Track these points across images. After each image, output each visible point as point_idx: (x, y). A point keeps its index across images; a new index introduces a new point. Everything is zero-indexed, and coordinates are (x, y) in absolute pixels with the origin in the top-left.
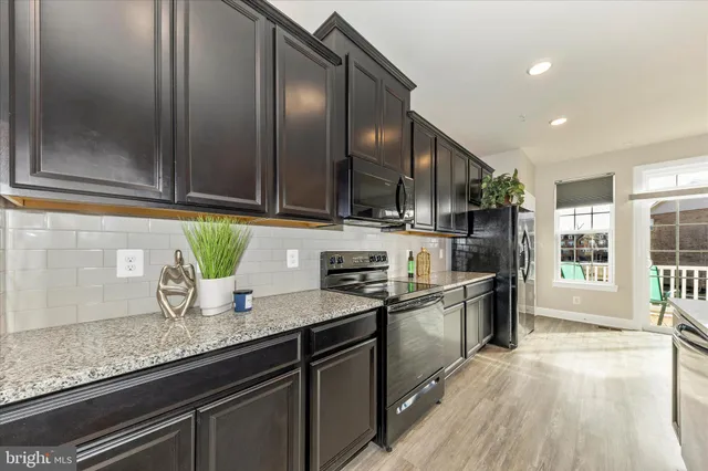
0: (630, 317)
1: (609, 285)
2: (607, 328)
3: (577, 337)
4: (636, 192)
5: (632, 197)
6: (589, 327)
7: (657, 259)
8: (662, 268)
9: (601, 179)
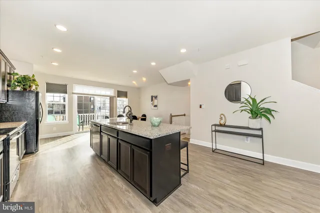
0: (72, 131)
1: (67, 121)
2: (66, 136)
3: (58, 141)
4: (74, 92)
5: (73, 93)
6: (60, 137)
7: (79, 112)
8: (80, 115)
9: (64, 85)
